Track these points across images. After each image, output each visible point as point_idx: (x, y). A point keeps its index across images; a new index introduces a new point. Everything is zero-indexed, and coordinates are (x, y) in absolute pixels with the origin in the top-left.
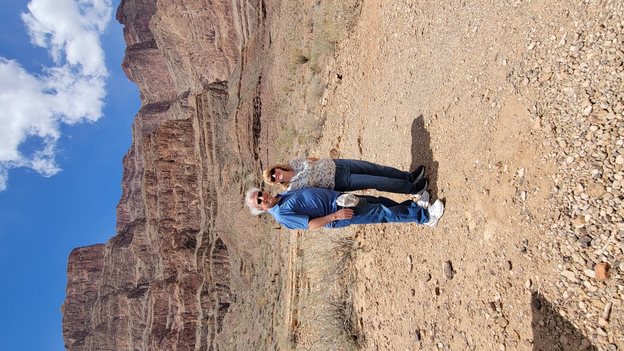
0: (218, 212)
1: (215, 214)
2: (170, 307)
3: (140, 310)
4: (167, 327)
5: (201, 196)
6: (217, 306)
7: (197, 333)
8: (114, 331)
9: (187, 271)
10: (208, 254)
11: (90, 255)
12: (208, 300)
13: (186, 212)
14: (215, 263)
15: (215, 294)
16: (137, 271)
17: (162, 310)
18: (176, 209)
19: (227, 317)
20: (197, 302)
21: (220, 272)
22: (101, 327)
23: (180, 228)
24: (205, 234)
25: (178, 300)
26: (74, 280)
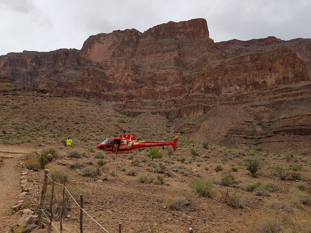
0: (231, 106)
1: (229, 104)
2: (168, 82)
3: (167, 65)
4: (157, 82)
5: (243, 93)
6: (167, 111)
7: (153, 100)
8: (157, 52)
9: (189, 90)
10: (200, 101)
12: (171, 104)
15: (174, 109)
16: (191, 59)
17: (166, 78)
19: (160, 117)
20: (170, 98)
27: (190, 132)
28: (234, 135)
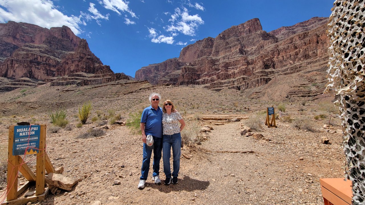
0: (287, 75)
1: (286, 74)
2: (236, 66)
3: (235, 55)
4: (229, 68)
5: (296, 64)
6: (239, 85)
7: (228, 80)
8: (226, 49)
9: (253, 69)
10: (262, 76)
11: (256, 26)
12: (241, 81)
13: (284, 59)
14: (258, 80)
15: (244, 83)
16: (251, 48)
17: (235, 64)
18: (286, 54)
19: (234, 90)
20: (240, 76)
21: (254, 83)
22: (227, 43)
23: (275, 59)
24: (273, 72)
25: (240, 69)
26: (245, 25)
27: (258, 97)
28: (293, 95)
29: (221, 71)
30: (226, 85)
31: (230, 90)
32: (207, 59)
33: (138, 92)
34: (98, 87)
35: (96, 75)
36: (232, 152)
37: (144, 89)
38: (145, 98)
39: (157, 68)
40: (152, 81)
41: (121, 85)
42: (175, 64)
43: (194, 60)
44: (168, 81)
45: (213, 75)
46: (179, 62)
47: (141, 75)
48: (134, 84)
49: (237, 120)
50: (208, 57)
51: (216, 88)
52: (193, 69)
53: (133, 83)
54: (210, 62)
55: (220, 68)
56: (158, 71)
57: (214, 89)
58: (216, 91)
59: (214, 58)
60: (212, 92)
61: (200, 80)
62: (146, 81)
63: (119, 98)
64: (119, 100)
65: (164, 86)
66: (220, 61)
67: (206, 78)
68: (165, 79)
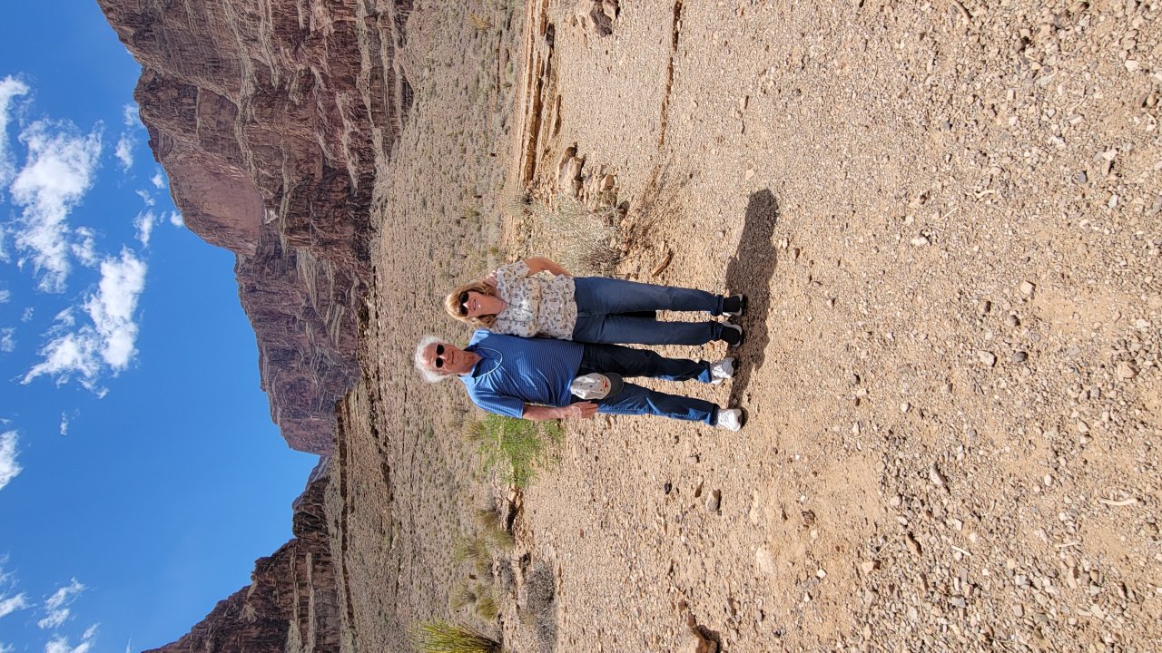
7: (361, 42)
8: (202, 21)
19: (412, 18)
29: (318, 64)
30: (384, 52)
31: (409, 41)
32: (253, 122)
33: (385, 444)
34: (350, 606)
35: (296, 616)
36: (669, 89)
37: (373, 417)
38: (415, 416)
39: (279, 357)
40: (340, 380)
41: (349, 511)
42: (268, 274)
43: (254, 182)
44: (346, 311)
45: (334, 107)
46: (259, 254)
47: (309, 426)
48: (349, 458)
49: (547, 39)
50: (239, 118)
51: (398, 102)
52: (297, 193)
53: (343, 463)
54: (269, 110)
55: (300, 67)
56: (294, 351)
57: (399, 110)
58: (410, 105)
59: (248, 88)
60: (412, 124)
61: (352, 169)
62: (337, 408)
63: (406, 522)
64: (412, 523)
65: (368, 332)
66: (263, 61)
67: (345, 139)
68: (337, 324)
